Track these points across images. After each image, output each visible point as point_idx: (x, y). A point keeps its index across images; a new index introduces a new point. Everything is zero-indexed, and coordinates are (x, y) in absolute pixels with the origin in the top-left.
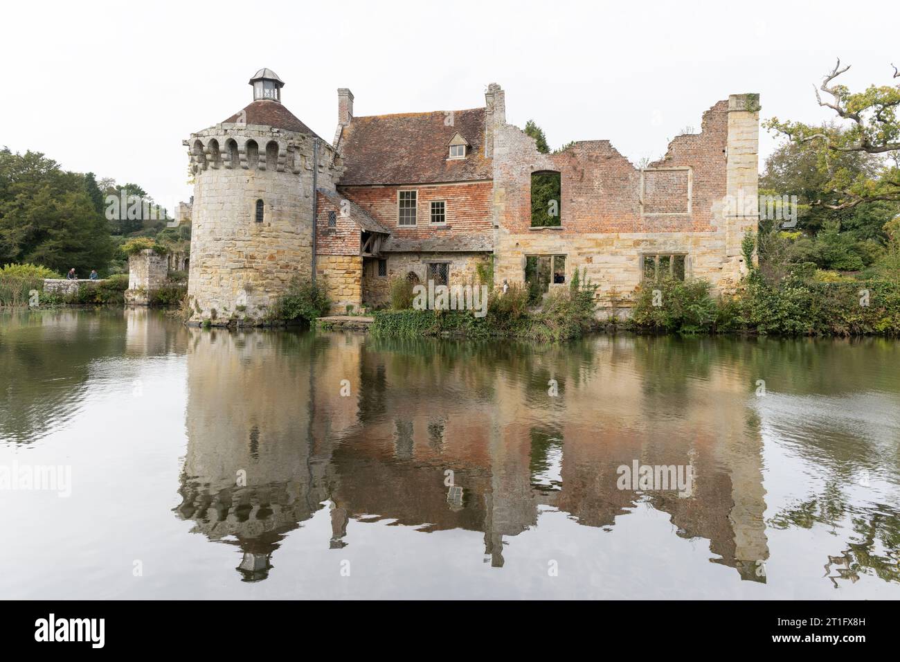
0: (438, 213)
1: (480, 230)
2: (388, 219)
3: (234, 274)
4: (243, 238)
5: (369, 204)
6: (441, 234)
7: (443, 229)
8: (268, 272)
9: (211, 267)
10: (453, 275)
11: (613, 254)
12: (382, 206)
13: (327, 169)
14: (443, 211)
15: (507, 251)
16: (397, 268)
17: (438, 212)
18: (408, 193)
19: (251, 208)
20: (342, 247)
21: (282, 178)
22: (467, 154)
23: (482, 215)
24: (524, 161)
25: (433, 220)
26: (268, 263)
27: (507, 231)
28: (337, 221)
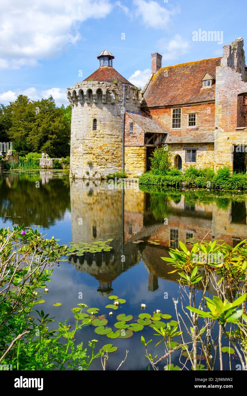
0: (192, 120)
2: (167, 125)
3: (84, 156)
4: (88, 138)
5: (157, 117)
6: (193, 133)
7: (194, 130)
8: (99, 155)
9: (76, 153)
10: (199, 156)
12: (163, 118)
13: (132, 100)
14: (195, 119)
15: (222, 142)
18: (177, 110)
19: (91, 123)
22: (212, 85)
24: (234, 88)
25: (190, 125)
26: (99, 151)
27: (223, 130)
28: (134, 128)
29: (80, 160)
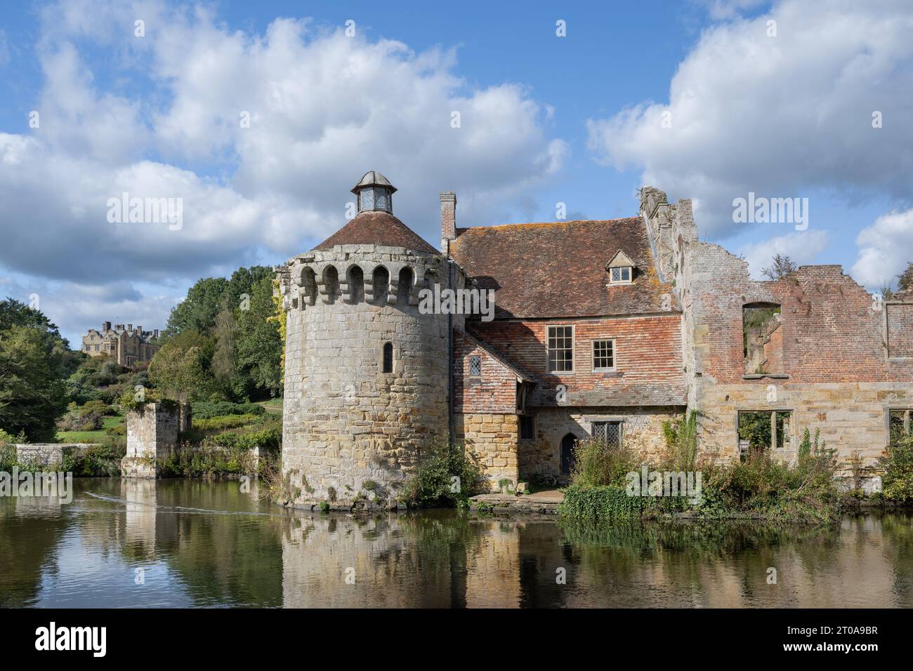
0: (603, 355)
1: (664, 378)
2: (534, 363)
3: (358, 441)
4: (369, 393)
5: (505, 344)
6: (609, 383)
7: (612, 377)
8: (400, 438)
9: (325, 432)
10: (627, 436)
11: (853, 409)
12: (523, 346)
14: (610, 353)
15: (715, 406)
16: (549, 427)
17: (603, 353)
18: (560, 330)
19: (378, 353)
20: (491, 402)
22: (634, 278)
23: (666, 358)
24: (732, 290)
25: (597, 364)
26: (400, 426)
27: (714, 380)
28: (483, 369)
29: (343, 450)
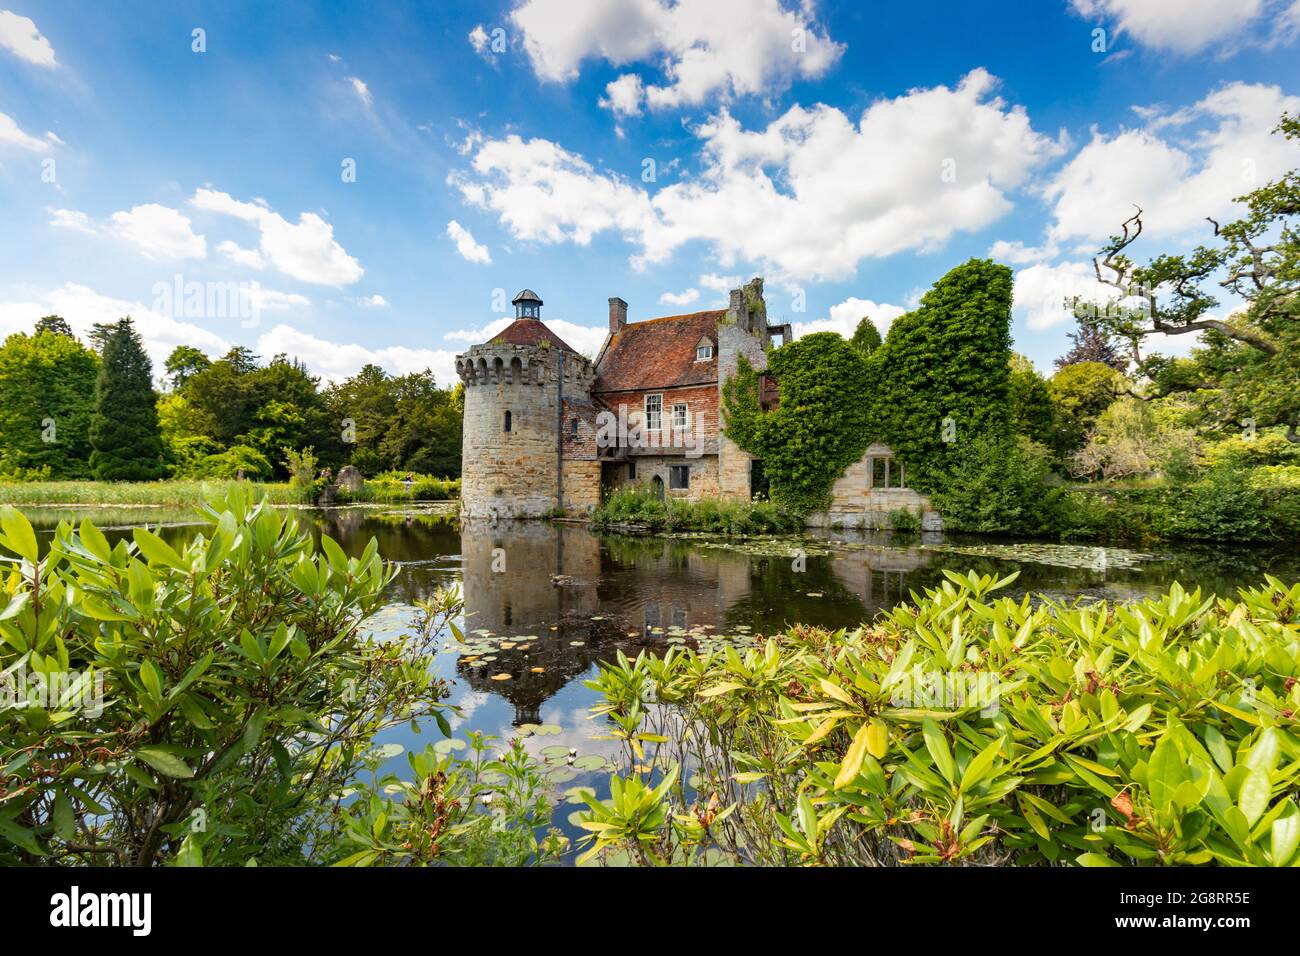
3: (488, 479)
8: (515, 476)
10: (693, 478)
13: (575, 378)
14: (684, 413)
15: (732, 454)
16: (645, 471)
17: (680, 414)
18: (654, 397)
19: (501, 419)
20: (582, 452)
21: (527, 391)
22: (712, 355)
26: (515, 468)
28: (578, 428)
29: (480, 485)
